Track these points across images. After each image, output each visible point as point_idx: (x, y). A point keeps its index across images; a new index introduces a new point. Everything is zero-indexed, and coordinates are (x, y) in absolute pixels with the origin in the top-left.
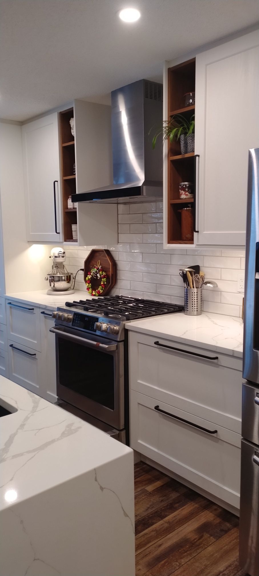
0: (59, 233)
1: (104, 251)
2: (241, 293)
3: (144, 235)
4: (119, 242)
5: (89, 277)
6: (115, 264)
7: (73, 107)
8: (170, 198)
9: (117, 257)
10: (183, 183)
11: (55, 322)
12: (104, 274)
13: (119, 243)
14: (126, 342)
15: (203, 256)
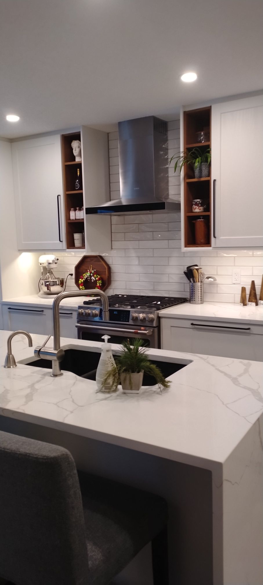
0: (62, 241)
1: (98, 257)
2: (235, 284)
3: (140, 241)
4: (113, 248)
5: (81, 281)
6: (109, 268)
7: (80, 132)
8: (186, 212)
9: (110, 261)
10: (196, 200)
11: (77, 319)
12: (99, 277)
13: (113, 250)
14: (159, 327)
15: (200, 257)
